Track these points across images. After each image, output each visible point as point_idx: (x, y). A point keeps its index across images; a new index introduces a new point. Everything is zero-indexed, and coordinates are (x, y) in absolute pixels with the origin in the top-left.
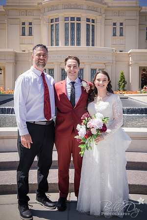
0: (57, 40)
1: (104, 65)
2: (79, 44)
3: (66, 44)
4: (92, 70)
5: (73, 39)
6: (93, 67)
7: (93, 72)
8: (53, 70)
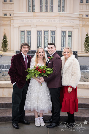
0: (34, 6)
1: (72, 28)
3: (41, 10)
4: (62, 32)
5: (46, 6)
6: (64, 30)
7: (63, 34)
8: (30, 31)
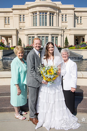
2: (46, 25)
4: (52, 37)
5: (43, 23)
8: (34, 37)
